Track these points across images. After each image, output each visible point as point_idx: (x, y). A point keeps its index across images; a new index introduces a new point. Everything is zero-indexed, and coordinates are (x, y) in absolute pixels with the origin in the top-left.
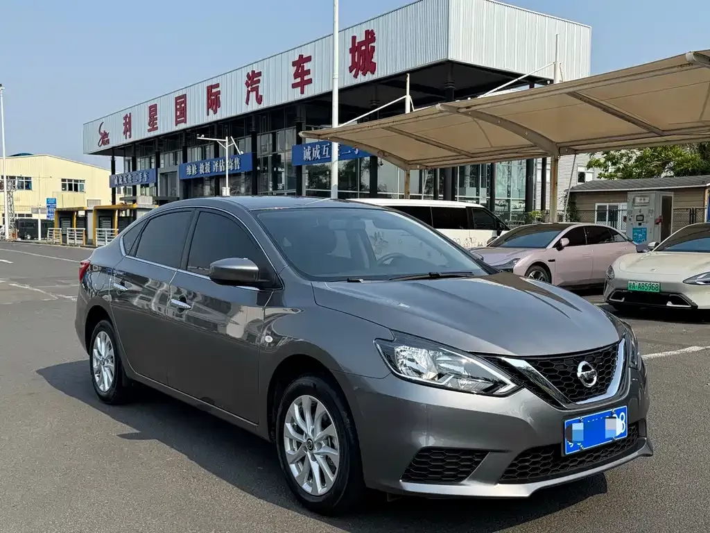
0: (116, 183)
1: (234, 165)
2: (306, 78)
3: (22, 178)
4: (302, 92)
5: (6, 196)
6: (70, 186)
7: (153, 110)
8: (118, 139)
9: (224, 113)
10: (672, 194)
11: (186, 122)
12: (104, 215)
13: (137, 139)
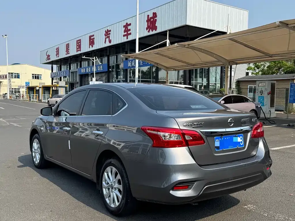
0: (53, 76)
1: (100, 68)
2: (129, 32)
3: (16, 74)
4: (127, 38)
5: (8, 81)
6: (36, 77)
7: (68, 46)
8: (54, 58)
9: (96, 47)
10: (275, 82)
11: (80, 51)
12: (46, 89)
13: (61, 58)
